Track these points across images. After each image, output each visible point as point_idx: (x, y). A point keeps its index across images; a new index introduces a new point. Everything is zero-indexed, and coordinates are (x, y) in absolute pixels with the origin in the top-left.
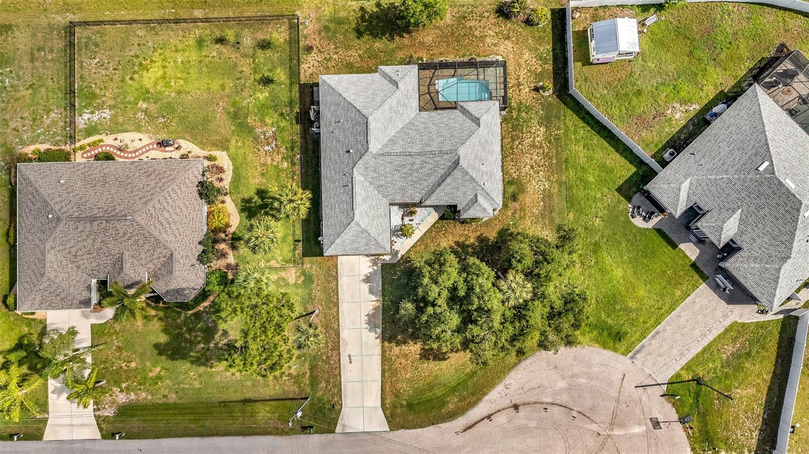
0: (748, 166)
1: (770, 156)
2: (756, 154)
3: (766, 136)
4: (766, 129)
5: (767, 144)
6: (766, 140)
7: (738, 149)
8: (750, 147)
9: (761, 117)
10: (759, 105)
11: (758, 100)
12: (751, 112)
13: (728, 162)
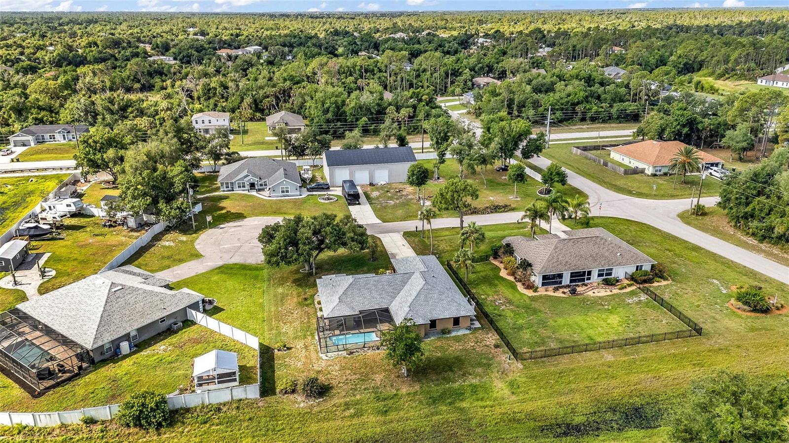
0: (127, 292)
1: (109, 294)
2: (119, 297)
3: (104, 308)
4: (101, 313)
5: (106, 302)
6: (106, 305)
7: (130, 304)
8: (120, 303)
9: (100, 321)
10: (97, 331)
11: (96, 335)
12: (106, 327)
13: (140, 297)
